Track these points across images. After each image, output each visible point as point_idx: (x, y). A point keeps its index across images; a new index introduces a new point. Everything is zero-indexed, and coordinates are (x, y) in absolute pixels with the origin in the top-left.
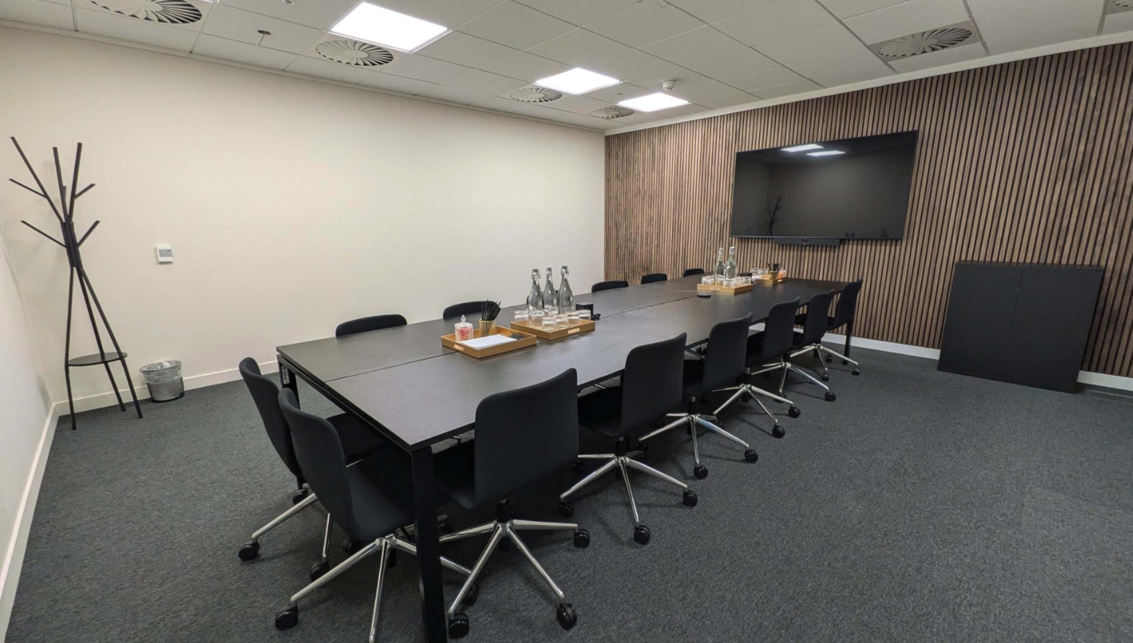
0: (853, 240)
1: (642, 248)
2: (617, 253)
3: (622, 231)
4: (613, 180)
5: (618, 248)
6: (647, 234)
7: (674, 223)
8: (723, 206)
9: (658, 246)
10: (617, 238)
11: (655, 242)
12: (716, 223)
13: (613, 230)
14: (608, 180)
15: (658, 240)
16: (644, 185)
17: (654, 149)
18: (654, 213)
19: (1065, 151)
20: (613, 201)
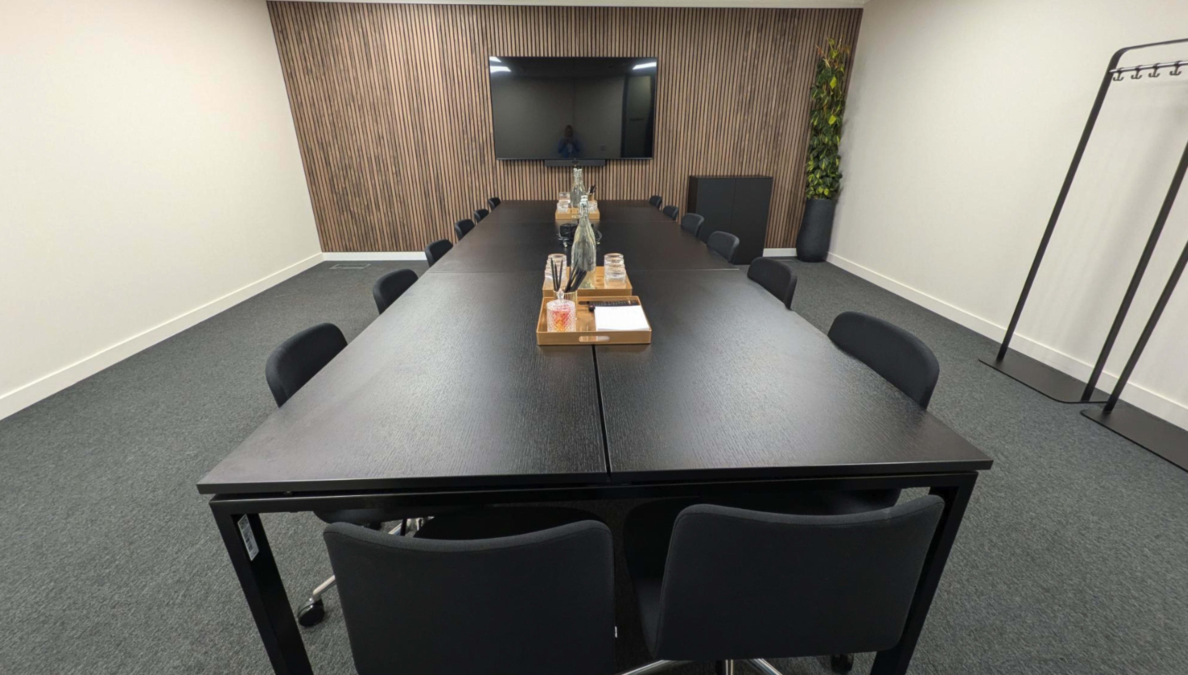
0: (613, 160)
1: (372, 178)
2: (332, 186)
3: (334, 153)
4: (300, 74)
5: (331, 180)
6: (377, 158)
7: (417, 144)
8: (479, 123)
9: (397, 173)
10: (328, 164)
11: (392, 169)
12: (474, 144)
13: (318, 154)
14: (290, 77)
15: (396, 164)
16: (358, 86)
17: (365, 36)
18: (384, 130)
19: (741, 88)
20: (308, 110)
